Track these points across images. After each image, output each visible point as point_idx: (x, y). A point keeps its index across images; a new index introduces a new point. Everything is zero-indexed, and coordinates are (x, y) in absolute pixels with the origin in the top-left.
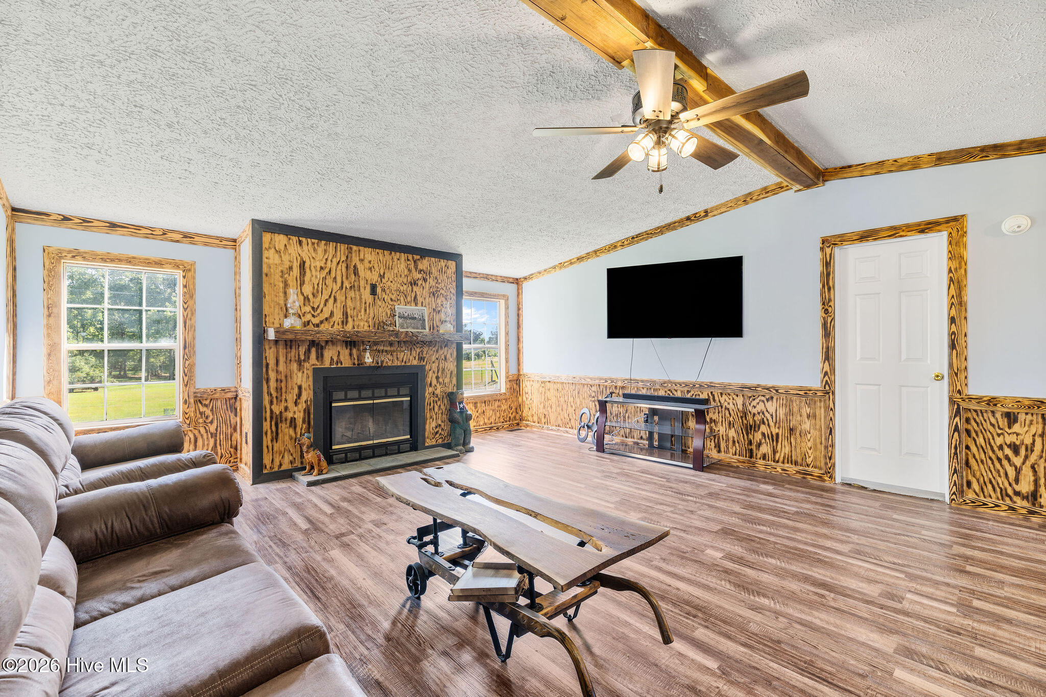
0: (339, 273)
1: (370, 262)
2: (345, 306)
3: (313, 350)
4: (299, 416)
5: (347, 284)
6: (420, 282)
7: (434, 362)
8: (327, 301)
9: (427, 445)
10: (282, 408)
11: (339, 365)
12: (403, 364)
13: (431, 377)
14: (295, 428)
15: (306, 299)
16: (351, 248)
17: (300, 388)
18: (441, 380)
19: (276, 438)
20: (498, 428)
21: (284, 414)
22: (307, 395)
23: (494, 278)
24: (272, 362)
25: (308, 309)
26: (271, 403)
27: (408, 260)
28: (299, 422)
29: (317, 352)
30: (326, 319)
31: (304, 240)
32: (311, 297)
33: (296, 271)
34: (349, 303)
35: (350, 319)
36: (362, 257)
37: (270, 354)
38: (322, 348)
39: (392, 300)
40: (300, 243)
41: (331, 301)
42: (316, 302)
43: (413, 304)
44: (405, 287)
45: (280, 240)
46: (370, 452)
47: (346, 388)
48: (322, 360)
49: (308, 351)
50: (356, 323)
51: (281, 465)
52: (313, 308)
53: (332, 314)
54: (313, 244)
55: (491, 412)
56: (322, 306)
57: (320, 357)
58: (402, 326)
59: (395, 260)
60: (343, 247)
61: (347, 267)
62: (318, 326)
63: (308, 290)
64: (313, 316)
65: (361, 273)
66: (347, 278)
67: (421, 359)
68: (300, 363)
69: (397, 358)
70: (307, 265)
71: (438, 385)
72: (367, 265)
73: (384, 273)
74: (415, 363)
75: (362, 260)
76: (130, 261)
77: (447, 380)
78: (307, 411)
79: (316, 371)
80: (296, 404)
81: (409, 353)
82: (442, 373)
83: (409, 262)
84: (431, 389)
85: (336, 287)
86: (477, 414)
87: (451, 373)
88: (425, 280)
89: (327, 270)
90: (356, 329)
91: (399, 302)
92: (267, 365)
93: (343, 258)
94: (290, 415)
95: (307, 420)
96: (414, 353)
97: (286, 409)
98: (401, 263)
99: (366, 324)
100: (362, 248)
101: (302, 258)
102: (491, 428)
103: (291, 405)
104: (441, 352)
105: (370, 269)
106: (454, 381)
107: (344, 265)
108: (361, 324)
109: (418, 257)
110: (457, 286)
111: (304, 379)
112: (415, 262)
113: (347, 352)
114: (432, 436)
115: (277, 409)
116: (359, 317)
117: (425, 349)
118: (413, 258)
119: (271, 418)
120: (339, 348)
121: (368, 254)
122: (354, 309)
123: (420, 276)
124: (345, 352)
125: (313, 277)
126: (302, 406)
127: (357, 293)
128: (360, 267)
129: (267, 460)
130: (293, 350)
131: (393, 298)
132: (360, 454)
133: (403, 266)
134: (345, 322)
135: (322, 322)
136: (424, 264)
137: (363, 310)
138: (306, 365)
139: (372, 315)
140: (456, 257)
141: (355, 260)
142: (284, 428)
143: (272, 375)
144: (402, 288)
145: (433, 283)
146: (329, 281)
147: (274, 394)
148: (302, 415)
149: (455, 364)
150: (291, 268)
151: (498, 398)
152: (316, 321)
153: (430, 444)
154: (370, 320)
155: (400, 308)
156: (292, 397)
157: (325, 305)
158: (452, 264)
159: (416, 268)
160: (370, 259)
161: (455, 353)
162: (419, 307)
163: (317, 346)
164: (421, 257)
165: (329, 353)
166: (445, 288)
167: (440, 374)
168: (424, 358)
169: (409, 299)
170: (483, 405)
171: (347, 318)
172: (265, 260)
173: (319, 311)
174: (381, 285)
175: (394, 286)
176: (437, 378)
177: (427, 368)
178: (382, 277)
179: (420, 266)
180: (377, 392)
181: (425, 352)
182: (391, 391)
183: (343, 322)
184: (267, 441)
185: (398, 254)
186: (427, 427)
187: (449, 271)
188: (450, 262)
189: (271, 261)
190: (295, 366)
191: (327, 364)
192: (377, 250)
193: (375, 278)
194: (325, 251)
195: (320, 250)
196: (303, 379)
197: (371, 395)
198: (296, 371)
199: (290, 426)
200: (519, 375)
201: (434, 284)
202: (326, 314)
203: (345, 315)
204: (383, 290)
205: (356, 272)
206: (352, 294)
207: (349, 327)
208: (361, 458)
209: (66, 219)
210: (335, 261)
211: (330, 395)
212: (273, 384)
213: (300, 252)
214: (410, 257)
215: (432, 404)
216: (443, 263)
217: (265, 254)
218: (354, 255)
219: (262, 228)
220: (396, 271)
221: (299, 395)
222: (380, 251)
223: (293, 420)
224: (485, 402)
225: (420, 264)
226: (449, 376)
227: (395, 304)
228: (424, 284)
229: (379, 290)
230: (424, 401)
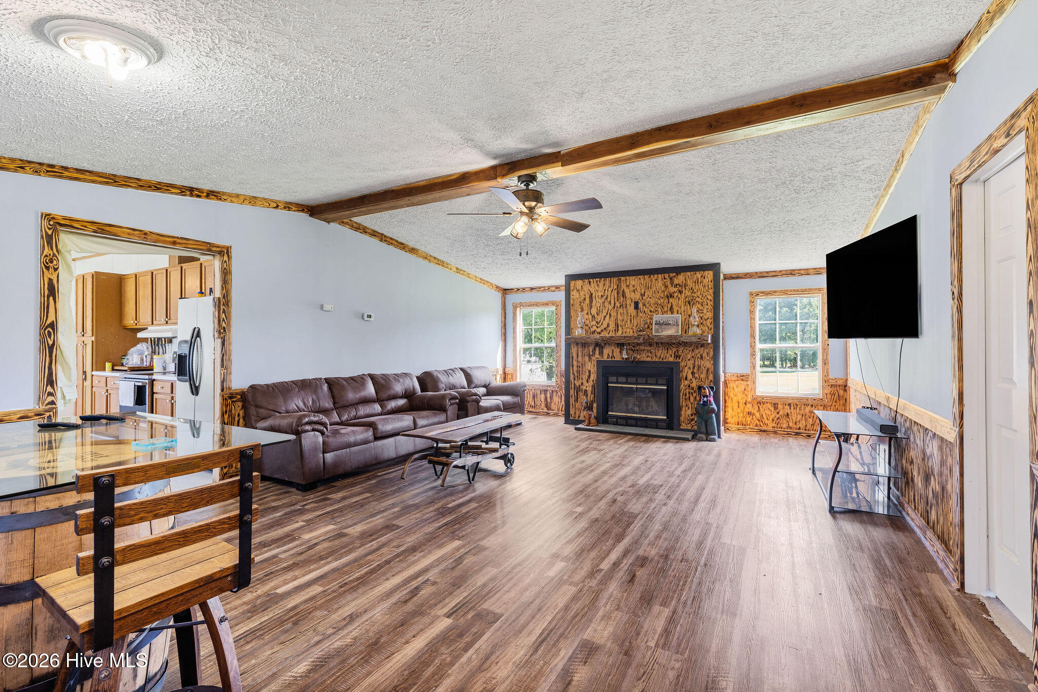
0: (612, 297)
1: (634, 286)
2: (617, 319)
3: (597, 349)
4: (589, 389)
5: (618, 304)
6: (675, 295)
7: (689, 360)
8: (605, 317)
9: (682, 427)
10: (580, 383)
11: (613, 359)
12: (661, 360)
13: (687, 372)
14: (587, 396)
15: (593, 317)
16: (620, 279)
17: (590, 372)
18: (696, 375)
19: (576, 400)
20: (809, 436)
21: (581, 387)
22: (593, 377)
24: (575, 357)
25: (594, 323)
26: (574, 379)
27: (665, 279)
28: (589, 393)
29: (599, 350)
30: (605, 329)
31: (591, 280)
32: (596, 315)
33: (588, 300)
34: (619, 317)
35: (620, 328)
36: (628, 284)
37: (574, 351)
38: (602, 348)
39: (651, 311)
40: (590, 282)
41: (608, 316)
42: (599, 318)
43: (669, 312)
44: (662, 300)
45: (579, 283)
46: (633, 422)
47: (618, 375)
48: (602, 355)
49: (594, 350)
50: (625, 330)
51: (579, 417)
52: (597, 322)
53: (608, 325)
54: (597, 281)
55: (800, 417)
56: (602, 320)
57: (601, 353)
58: (657, 331)
59: (654, 281)
60: (615, 280)
61: (618, 293)
62: (599, 333)
63: (594, 311)
64: (597, 327)
65: (628, 295)
66: (618, 300)
67: (677, 356)
68: (590, 356)
69: (656, 356)
70: (594, 295)
71: (694, 380)
72: (632, 288)
73: (645, 292)
74: (671, 359)
75: (628, 286)
76: (537, 305)
77: (703, 376)
78: (593, 387)
79: (598, 362)
80: (587, 381)
81: (666, 351)
82: (698, 370)
83: (665, 281)
84: (686, 382)
85: (611, 307)
86: (778, 416)
87: (708, 370)
88: (681, 292)
89: (605, 297)
90: (624, 335)
91: (657, 312)
92: (573, 357)
93: (615, 287)
94: (584, 388)
95: (593, 392)
96: (670, 352)
97: (582, 384)
98: (658, 282)
99: (631, 330)
100: (628, 278)
101: (590, 292)
102: (797, 434)
103: (585, 382)
104: (697, 351)
105: (634, 291)
106: (711, 377)
107: (616, 292)
108: (628, 331)
109: (674, 274)
110: (714, 293)
111: (592, 367)
112: (671, 279)
113: (618, 350)
114: (686, 422)
115: (578, 383)
116: (627, 326)
117: (681, 349)
118: (669, 276)
119: (575, 388)
120: (613, 348)
121: (633, 281)
122: (623, 320)
123: (676, 289)
124: (617, 350)
125: (597, 302)
126: (591, 383)
127: (625, 309)
128: (627, 291)
129: (572, 412)
130: (586, 349)
131: (652, 310)
132: (627, 421)
133: (660, 284)
134: (617, 330)
135: (602, 331)
136: (680, 279)
137: (629, 321)
138: (593, 358)
139: (635, 324)
140: (714, 267)
141: (623, 286)
142: (581, 394)
143: (575, 363)
144: (659, 302)
145: (688, 293)
146: (606, 304)
147: (576, 374)
148: (591, 388)
149: (712, 362)
150: (585, 299)
151: (810, 402)
152: (599, 330)
153: (686, 428)
154: (634, 327)
155: (656, 318)
156: (585, 377)
157: (604, 319)
158: (709, 275)
159: (672, 284)
160: (634, 284)
161: (712, 353)
162: (675, 315)
163: (599, 345)
164: (677, 274)
165: (607, 351)
166: (700, 297)
167: (695, 370)
168: (680, 356)
169: (666, 309)
170: (787, 407)
171: (618, 327)
172: (572, 297)
173: (600, 324)
174: (643, 301)
175: (652, 301)
176: (693, 373)
177: (682, 364)
178: (643, 295)
179: (676, 281)
180: (640, 380)
181: (681, 352)
182: (650, 380)
183: (615, 330)
184: (572, 401)
185: (656, 276)
186: (683, 413)
187: (706, 281)
188: (707, 272)
189: (575, 297)
190: (587, 358)
191: (605, 358)
192: (639, 277)
193: (637, 296)
194: (604, 284)
195: (601, 285)
196: (591, 366)
197: (635, 381)
198: (587, 361)
199: (584, 394)
200: (847, 380)
201: (689, 294)
202: (605, 326)
203: (617, 325)
204: (644, 305)
205: (624, 295)
206: (621, 310)
207: (620, 333)
208: (627, 425)
209: (518, 290)
210: (610, 290)
211: (608, 379)
212: (575, 368)
213: (589, 288)
214: (667, 276)
215: (688, 395)
216: (698, 275)
217: (572, 293)
218: (622, 283)
219: (571, 278)
220: (654, 289)
221: (589, 377)
222: (641, 277)
223: (586, 391)
224: (790, 405)
225: (675, 279)
226: (705, 372)
227: (654, 314)
228: (679, 295)
229: (640, 305)
230: (679, 391)
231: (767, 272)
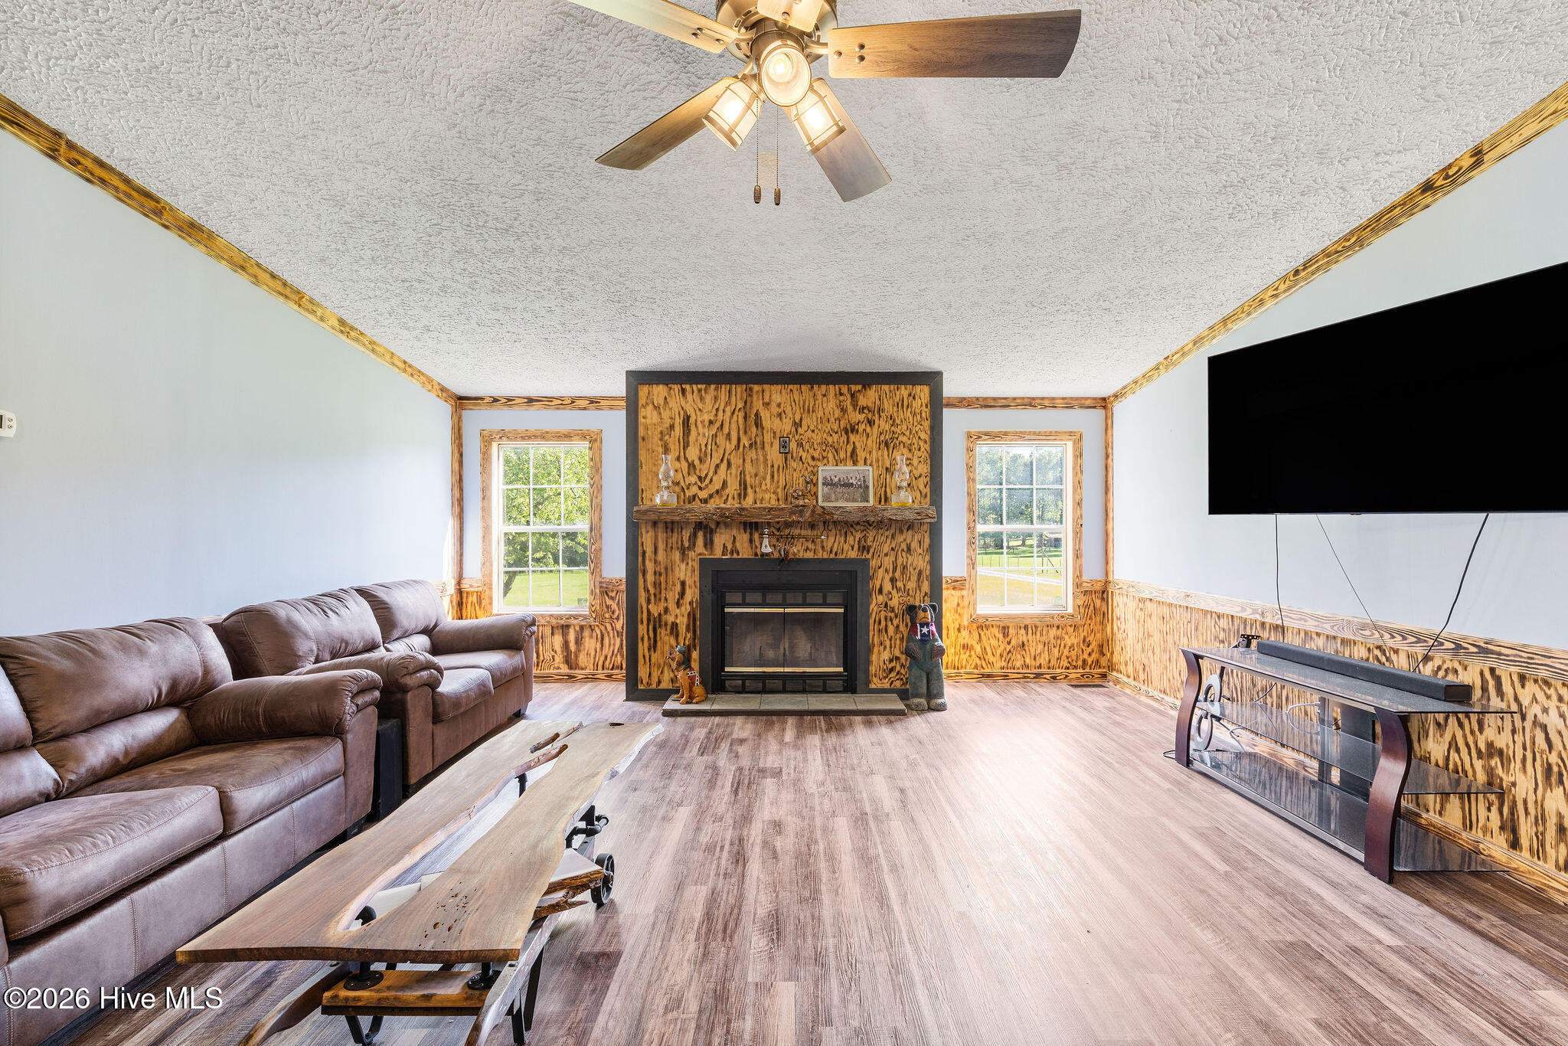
0: (734, 426)
1: (779, 405)
2: (743, 473)
3: (700, 535)
4: (683, 621)
5: (745, 441)
6: (861, 428)
7: (886, 555)
8: (717, 466)
9: (872, 686)
10: (661, 609)
11: (735, 556)
12: (832, 556)
13: (882, 579)
14: (677, 636)
15: (691, 466)
16: (751, 389)
17: (683, 584)
18: (900, 584)
19: (653, 646)
20: (1054, 678)
21: (664, 617)
22: (693, 594)
23: (1046, 403)
24: (649, 550)
25: (693, 479)
26: (649, 602)
27: (841, 394)
28: (682, 629)
29: (705, 537)
30: (717, 492)
31: (687, 387)
32: (697, 462)
33: (678, 430)
34: (749, 467)
35: (749, 490)
36: (767, 399)
37: (647, 538)
38: (712, 532)
39: (813, 458)
40: (683, 391)
41: (724, 466)
42: (704, 469)
43: (849, 462)
44: (836, 436)
45: (659, 391)
46: (778, 684)
47: (745, 588)
48: (712, 548)
49: (694, 536)
50: (759, 496)
51: (659, 682)
52: (700, 478)
53: (725, 484)
54: (700, 391)
55: (1040, 647)
56: (711, 474)
57: (709, 544)
58: (827, 499)
59: (819, 397)
60: (739, 390)
61: (745, 418)
62: (705, 501)
63: (693, 453)
64: (700, 488)
65: (767, 423)
66: (745, 432)
67: (864, 549)
68: (683, 551)
69: (823, 547)
70: (692, 420)
71: (894, 592)
72: (775, 410)
73: (801, 419)
74: (853, 554)
75: (767, 405)
76: (544, 436)
77: (911, 585)
78: (692, 616)
79: (703, 563)
80: (678, 605)
81: (843, 539)
82: (903, 573)
83: (842, 398)
84: (881, 598)
85: (730, 447)
86: (1008, 648)
87: (920, 573)
88: (871, 423)
89: (718, 424)
90: (758, 505)
91: (825, 461)
92: (644, 553)
93: (740, 405)
94: (671, 619)
95: (691, 627)
96: (850, 539)
97: (666, 610)
98: (828, 400)
99: (774, 497)
100: (766, 387)
101: (685, 412)
102: (1038, 676)
103: (672, 606)
104: (900, 538)
105: (780, 415)
106: (926, 587)
107: (741, 414)
108: (766, 497)
109: (859, 387)
110: (932, 428)
111: (689, 573)
112: (853, 396)
113: (746, 537)
114: (881, 674)
115: (655, 610)
116: (764, 487)
117: (871, 534)
118: (849, 390)
119: (649, 620)
120: (734, 532)
121: (777, 394)
122: (756, 475)
123: (862, 417)
124: (743, 538)
125: (700, 435)
126: (686, 608)
127: (760, 452)
128: (765, 415)
129: (643, 672)
130: (675, 535)
131: (816, 455)
132: (763, 685)
133: (831, 405)
134: (743, 495)
135: (711, 496)
136: (870, 396)
137: (769, 477)
138: (692, 554)
139: (782, 483)
140: (931, 379)
141: (757, 404)
142: (663, 633)
143: (650, 566)
144: (830, 440)
145: (885, 426)
146: (721, 440)
147: (652, 591)
148: (685, 620)
149: (927, 558)
150: (672, 427)
151: (1056, 622)
152: (703, 495)
153: (880, 686)
154: (779, 490)
155: (825, 471)
156: (673, 595)
157: (716, 472)
158: (923, 392)
159: (855, 405)
160: (779, 400)
161: (927, 541)
162: (861, 467)
163: (706, 527)
164: (864, 387)
165: (721, 539)
166: (908, 433)
167: (898, 574)
168: (869, 547)
169: (842, 455)
170: (1023, 631)
171: (745, 488)
172: (641, 420)
173: (707, 481)
174: (797, 437)
175: (817, 438)
176: (893, 580)
177: (873, 563)
178: (797, 425)
179: (862, 401)
180: (790, 598)
181: (871, 539)
182: (811, 597)
183: (739, 495)
184: (643, 648)
185: (824, 387)
186: (874, 658)
187: (916, 404)
188: (918, 388)
189: (648, 421)
190: (677, 555)
191: (718, 553)
192: (791, 387)
193: (786, 426)
194: (716, 398)
195: (709, 398)
196: (686, 572)
197: (780, 601)
198: (678, 562)
199: (671, 633)
200: (1107, 582)
201: (887, 428)
202: (717, 485)
203: (744, 485)
204: (800, 445)
205: (758, 423)
206: (752, 454)
207: (749, 502)
208: (764, 691)
209: (495, 400)
210: (728, 410)
211: (722, 596)
212: (650, 578)
213: (683, 404)
214: (845, 388)
215: (883, 623)
216: (904, 391)
217: (642, 412)
218: (755, 398)
219: (639, 379)
220: (820, 414)
221: (682, 594)
222: (794, 387)
223: (675, 626)
224: (1026, 627)
225: (861, 397)
226: (914, 578)
227: (819, 464)
228: (868, 429)
229: (793, 445)
230: (868, 615)
231: (994, 399)
